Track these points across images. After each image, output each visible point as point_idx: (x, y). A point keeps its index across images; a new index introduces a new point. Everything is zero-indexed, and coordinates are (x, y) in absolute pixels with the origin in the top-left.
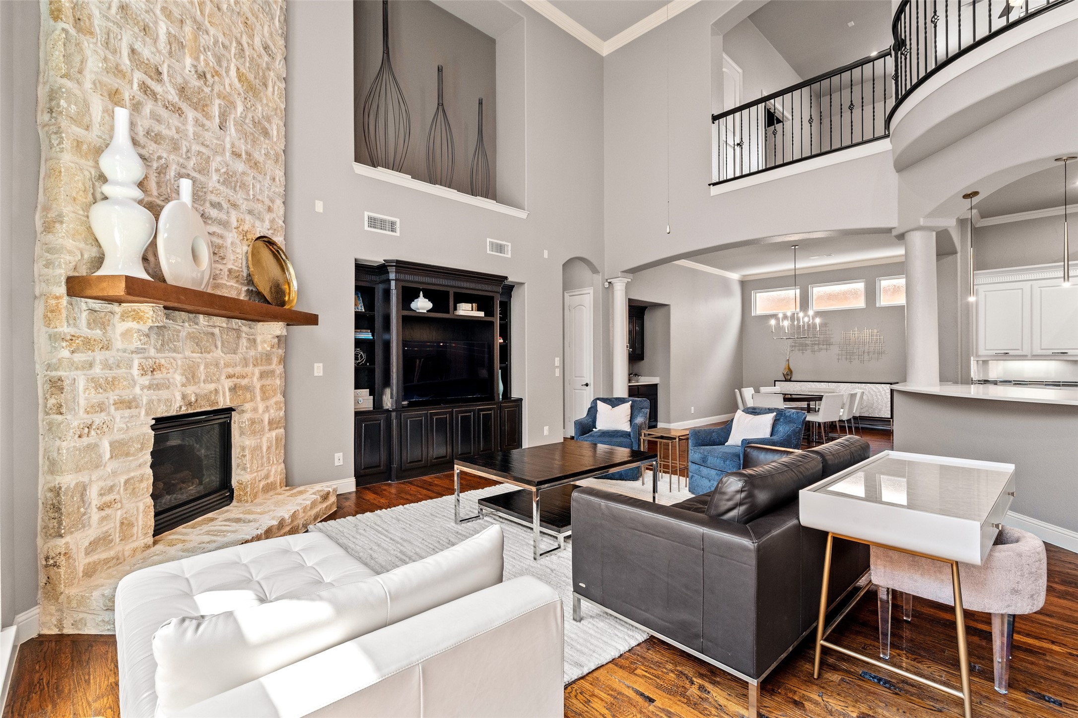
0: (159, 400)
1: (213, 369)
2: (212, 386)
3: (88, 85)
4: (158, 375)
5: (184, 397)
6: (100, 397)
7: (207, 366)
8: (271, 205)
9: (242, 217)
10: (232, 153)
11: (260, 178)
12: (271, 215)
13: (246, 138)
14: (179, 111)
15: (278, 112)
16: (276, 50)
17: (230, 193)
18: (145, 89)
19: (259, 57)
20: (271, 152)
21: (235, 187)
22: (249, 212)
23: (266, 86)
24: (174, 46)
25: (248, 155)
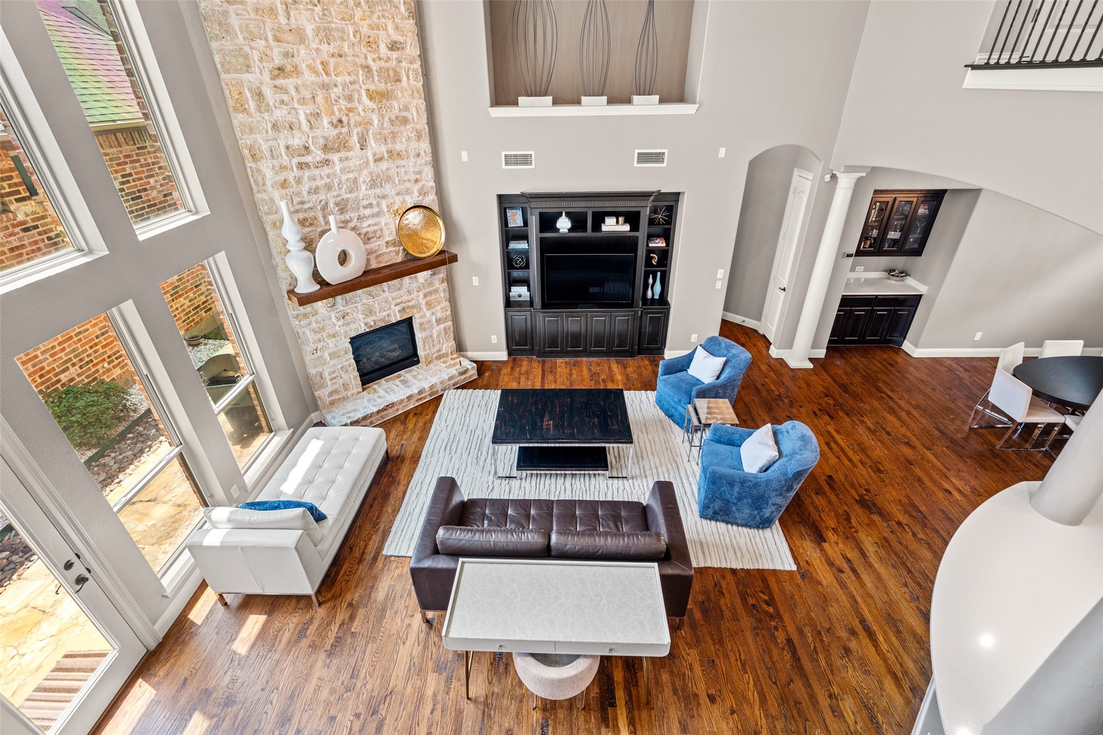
0: (351, 330)
1: (384, 304)
2: (385, 313)
3: (270, 189)
4: (347, 318)
5: (366, 324)
6: (318, 336)
7: (379, 304)
8: (418, 177)
9: (392, 201)
10: (375, 161)
11: (404, 162)
12: (420, 184)
13: (386, 140)
14: (327, 162)
15: (416, 94)
16: (405, 38)
17: (378, 191)
18: (301, 166)
19: (387, 61)
20: (413, 135)
21: (381, 184)
22: (397, 194)
23: (399, 81)
24: (313, 120)
25: (390, 152)
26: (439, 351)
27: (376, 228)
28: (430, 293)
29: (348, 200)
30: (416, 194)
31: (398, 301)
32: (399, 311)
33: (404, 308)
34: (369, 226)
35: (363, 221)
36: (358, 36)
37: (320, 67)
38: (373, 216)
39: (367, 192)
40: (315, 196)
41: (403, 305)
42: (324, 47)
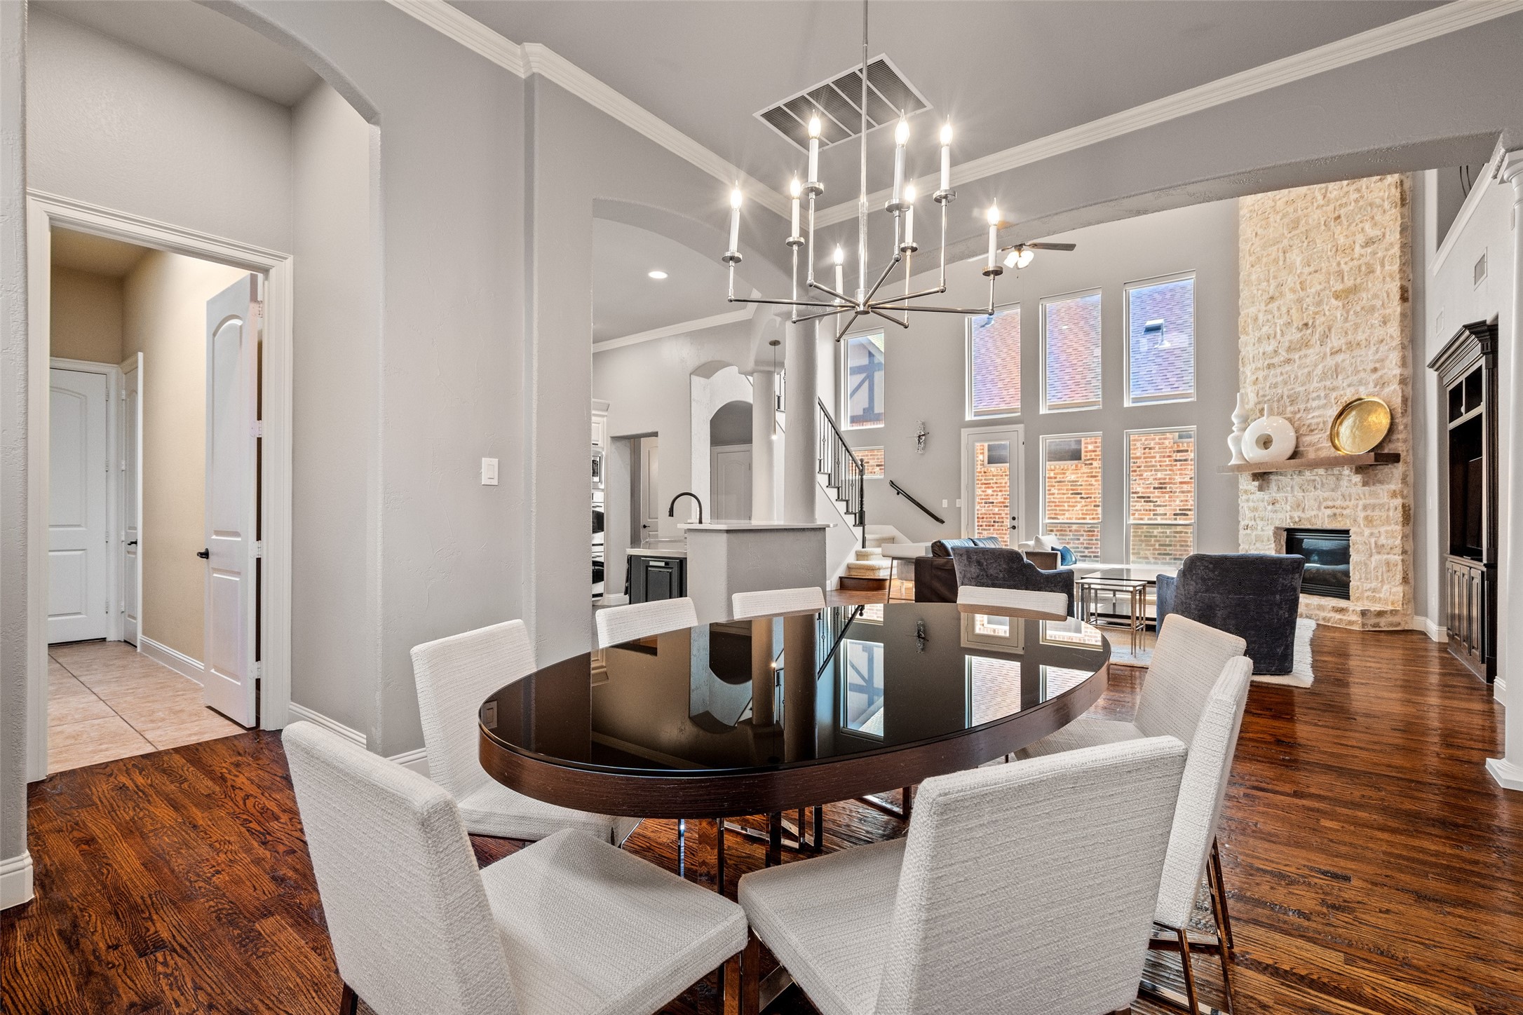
0: (1277, 518)
1: (1312, 503)
2: (1313, 513)
3: (1247, 385)
4: (1277, 505)
5: (1291, 518)
6: (1252, 514)
7: (1308, 501)
8: (1377, 365)
9: (1342, 392)
10: (1331, 354)
11: (1363, 352)
12: (1379, 373)
13: (1346, 333)
14: (1288, 361)
15: (1388, 279)
16: (1383, 230)
17: (1328, 383)
18: (1269, 366)
19: (1359, 259)
20: (1376, 322)
21: (1332, 376)
22: (1349, 386)
23: (1373, 272)
24: (1284, 329)
25: (1349, 344)
26: (1374, 591)
27: (1320, 420)
28: (1374, 507)
29: (1299, 393)
30: (1372, 385)
31: (1330, 504)
32: (1329, 516)
33: (1335, 515)
34: (1313, 417)
35: (1309, 413)
36: (1334, 249)
37: (1298, 287)
38: (1319, 408)
39: (1317, 385)
40: (1274, 390)
41: (1334, 510)
42: (1307, 270)
